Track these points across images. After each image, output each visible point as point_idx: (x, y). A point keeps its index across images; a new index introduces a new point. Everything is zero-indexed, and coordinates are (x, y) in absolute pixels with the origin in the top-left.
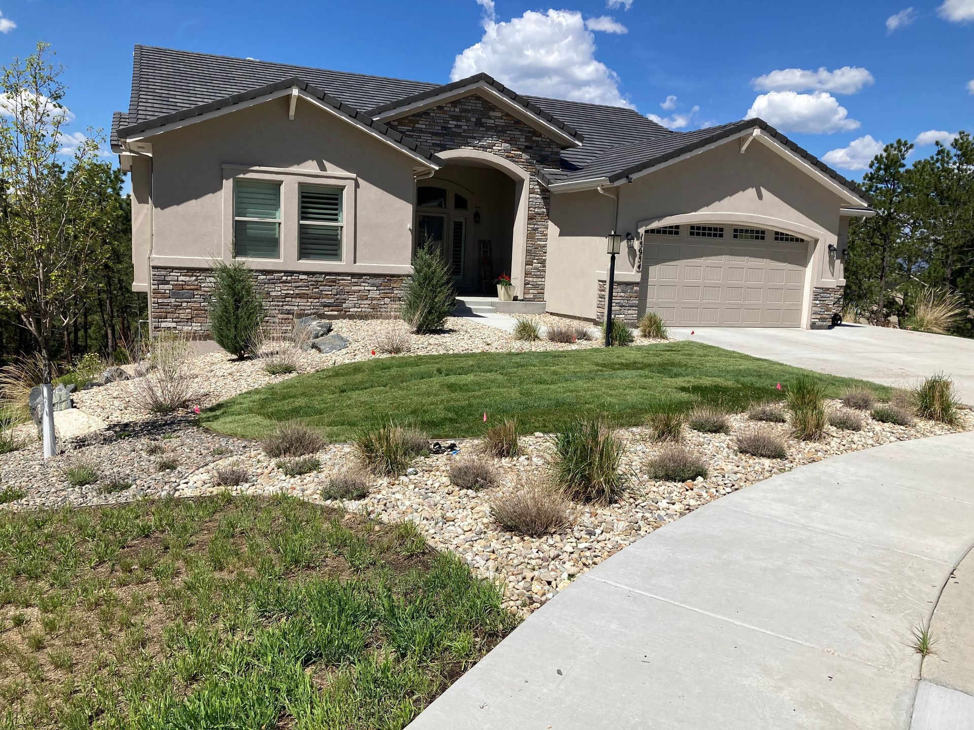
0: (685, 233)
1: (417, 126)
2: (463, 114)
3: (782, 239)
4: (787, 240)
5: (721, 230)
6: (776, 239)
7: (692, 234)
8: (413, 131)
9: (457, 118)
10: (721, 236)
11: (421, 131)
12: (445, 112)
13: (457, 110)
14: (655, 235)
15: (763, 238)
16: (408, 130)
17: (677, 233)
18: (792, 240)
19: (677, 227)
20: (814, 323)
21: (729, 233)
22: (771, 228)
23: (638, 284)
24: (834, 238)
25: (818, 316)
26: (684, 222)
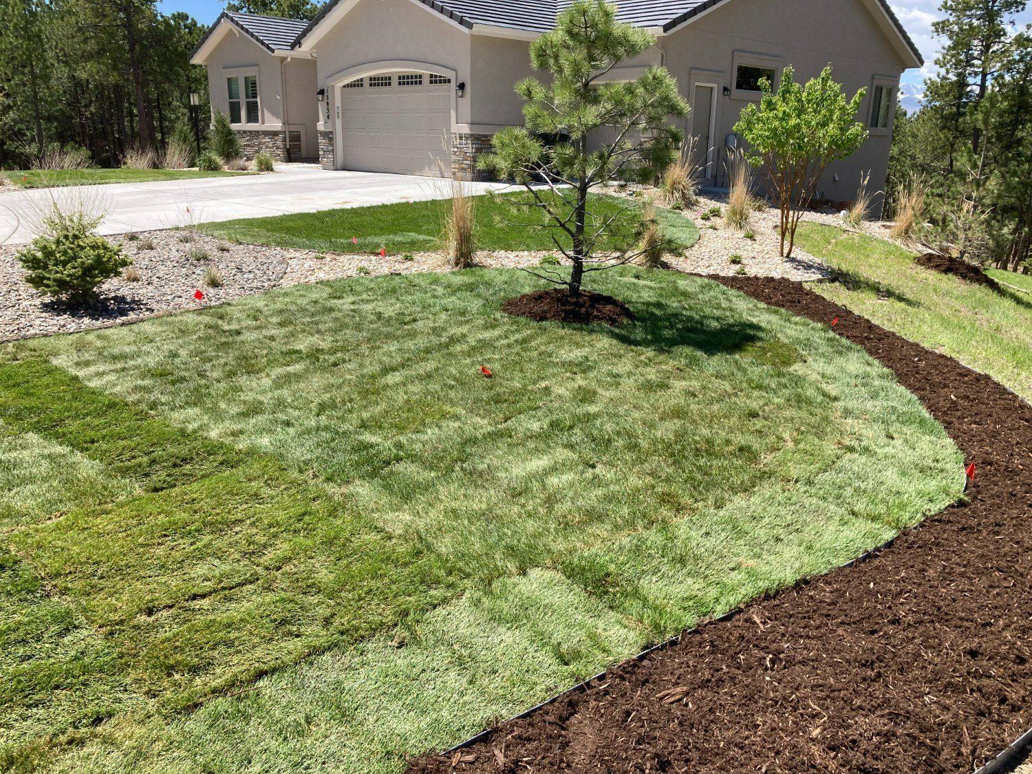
0: (366, 84)
3: (436, 82)
4: (440, 82)
5: (390, 78)
6: (431, 82)
7: (371, 85)
10: (390, 84)
14: (350, 89)
15: (420, 82)
17: (362, 85)
18: (443, 81)
19: (362, 80)
20: (454, 174)
21: (395, 81)
22: (425, 72)
23: (331, 133)
24: (465, 76)
25: (457, 166)
26: (366, 75)
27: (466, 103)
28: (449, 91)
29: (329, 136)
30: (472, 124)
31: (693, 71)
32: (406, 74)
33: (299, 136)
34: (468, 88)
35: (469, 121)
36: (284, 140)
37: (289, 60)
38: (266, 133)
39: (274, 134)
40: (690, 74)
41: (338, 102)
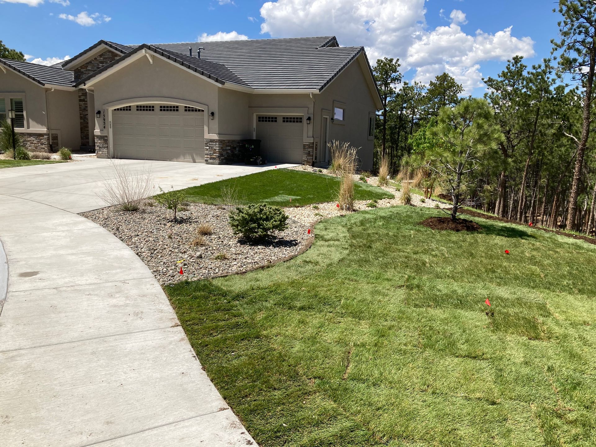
0: (134, 109)
1: (88, 68)
2: (104, 60)
3: (189, 110)
4: (193, 110)
5: (153, 107)
6: (186, 110)
7: (137, 110)
8: (86, 71)
9: (102, 63)
10: (153, 110)
11: (89, 70)
12: (97, 60)
13: (102, 59)
14: (119, 112)
15: (177, 110)
16: (85, 71)
17: (130, 110)
18: (196, 110)
19: (130, 107)
20: (206, 161)
21: (157, 109)
22: (182, 105)
23: (106, 136)
24: (215, 108)
25: (209, 157)
26: (133, 104)
27: (215, 124)
28: (203, 115)
29: (104, 139)
30: (219, 134)
31: (323, 110)
32: (166, 105)
33: (57, 137)
34: (216, 115)
35: (217, 133)
36: (48, 139)
37: (53, 90)
38: (30, 135)
39: (39, 135)
40: (322, 111)
41: (110, 118)
